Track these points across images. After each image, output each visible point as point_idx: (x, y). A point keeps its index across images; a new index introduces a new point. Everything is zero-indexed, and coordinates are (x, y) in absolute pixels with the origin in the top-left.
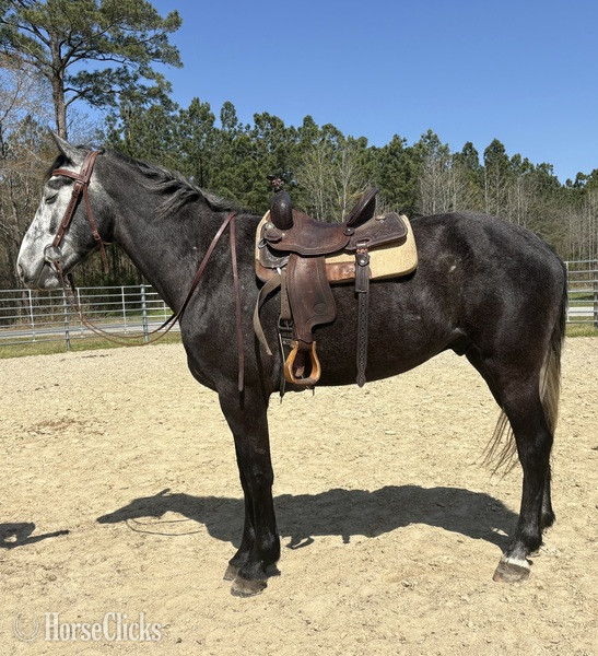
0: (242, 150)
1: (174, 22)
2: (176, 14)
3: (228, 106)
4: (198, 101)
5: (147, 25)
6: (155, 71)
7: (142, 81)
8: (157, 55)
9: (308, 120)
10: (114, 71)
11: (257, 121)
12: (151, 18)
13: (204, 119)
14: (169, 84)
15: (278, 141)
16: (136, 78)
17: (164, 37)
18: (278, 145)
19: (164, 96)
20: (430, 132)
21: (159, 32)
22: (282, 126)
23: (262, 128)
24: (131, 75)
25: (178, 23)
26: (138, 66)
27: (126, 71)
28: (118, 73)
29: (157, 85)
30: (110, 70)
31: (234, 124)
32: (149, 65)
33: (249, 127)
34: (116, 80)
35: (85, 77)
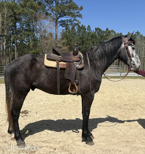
0: (93, 36)
1: (81, 8)
2: (82, 6)
3: (89, 26)
4: (83, 25)
5: (76, 9)
6: (77, 19)
7: (74, 22)
8: (77, 16)
9: (107, 29)
11: (96, 30)
12: (77, 8)
13: (84, 29)
14: (80, 22)
15: (101, 34)
16: (73, 21)
17: (79, 12)
18: (101, 35)
19: (79, 25)
20: (138, 31)
21: (78, 11)
22: (102, 30)
23: (97, 31)
24: (72, 21)
25: (82, 9)
26: (74, 18)
27: (71, 20)
28: (69, 20)
29: (78, 22)
30: (68, 20)
31: (90, 30)
32: (76, 18)
33: (93, 31)
34: (69, 22)
35: (62, 21)
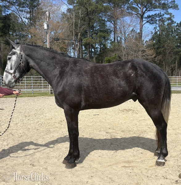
8: (171, 7)
10: (157, 14)
14: (173, 16)
17: (174, 2)
19: (172, 20)
26: (165, 11)
27: (161, 14)
29: (169, 17)
32: (168, 11)
34: (158, 16)
35: (149, 17)
